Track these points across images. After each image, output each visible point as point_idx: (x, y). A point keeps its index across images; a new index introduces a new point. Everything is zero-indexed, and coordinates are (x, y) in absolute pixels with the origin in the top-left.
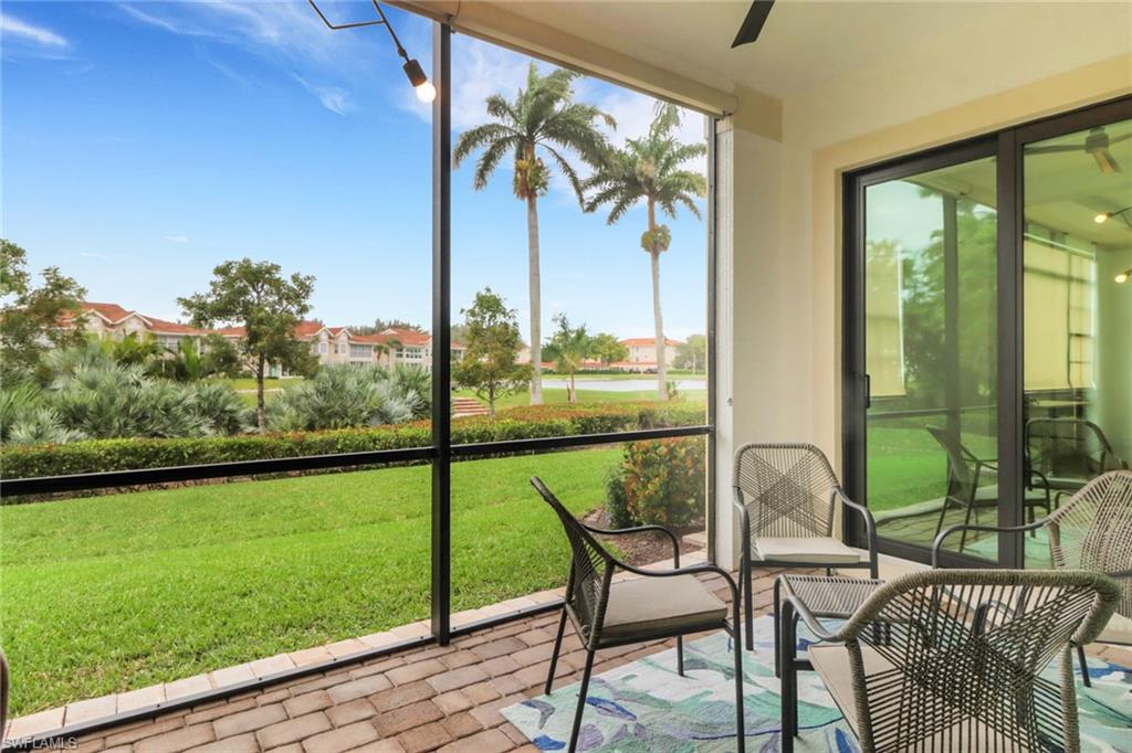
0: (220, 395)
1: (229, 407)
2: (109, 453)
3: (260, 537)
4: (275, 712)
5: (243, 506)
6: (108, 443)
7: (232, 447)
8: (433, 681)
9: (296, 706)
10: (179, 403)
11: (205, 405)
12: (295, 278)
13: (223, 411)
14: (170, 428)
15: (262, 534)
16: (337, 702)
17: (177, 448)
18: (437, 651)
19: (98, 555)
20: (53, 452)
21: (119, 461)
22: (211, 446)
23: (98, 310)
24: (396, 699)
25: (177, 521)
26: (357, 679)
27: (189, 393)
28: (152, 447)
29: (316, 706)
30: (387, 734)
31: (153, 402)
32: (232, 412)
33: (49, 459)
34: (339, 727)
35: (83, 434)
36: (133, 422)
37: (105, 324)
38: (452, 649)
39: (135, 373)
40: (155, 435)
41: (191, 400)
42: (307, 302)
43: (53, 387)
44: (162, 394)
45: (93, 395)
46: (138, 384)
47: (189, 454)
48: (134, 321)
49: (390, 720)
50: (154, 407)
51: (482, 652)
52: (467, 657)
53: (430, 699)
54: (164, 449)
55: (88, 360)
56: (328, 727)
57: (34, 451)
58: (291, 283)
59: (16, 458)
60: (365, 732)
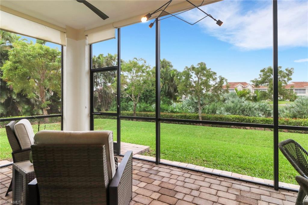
0: (266, 105)
1: (268, 109)
2: (233, 118)
3: (265, 147)
4: (218, 182)
5: (263, 137)
6: (233, 116)
7: (264, 120)
8: (262, 196)
9: (224, 183)
10: (253, 107)
11: (261, 108)
12: (286, 70)
13: (266, 110)
14: (250, 114)
15: (266, 146)
16: (232, 187)
17: (249, 119)
18: (272, 190)
19: (225, 141)
20: (222, 117)
21: (235, 121)
22: (258, 120)
23: (241, 84)
24: (248, 195)
25: (244, 138)
26: (242, 185)
27: (256, 105)
28: (243, 118)
29: (227, 186)
30: (238, 201)
31: (247, 107)
32: (269, 111)
33: (221, 118)
34: (228, 193)
35: (230, 113)
36: (241, 112)
37: (243, 87)
38: (278, 192)
39: (243, 99)
40: (247, 115)
41: (257, 106)
42: (291, 77)
43: (225, 102)
44: (249, 105)
45: (233, 104)
46: (243, 102)
47: (252, 121)
48: (250, 86)
49: (241, 198)
50: (247, 108)
51: (287, 197)
52: (281, 197)
53: (257, 200)
54: (246, 119)
55: (233, 96)
56: (226, 191)
57: (219, 116)
58: (285, 71)
59: (215, 117)
60: (234, 197)
